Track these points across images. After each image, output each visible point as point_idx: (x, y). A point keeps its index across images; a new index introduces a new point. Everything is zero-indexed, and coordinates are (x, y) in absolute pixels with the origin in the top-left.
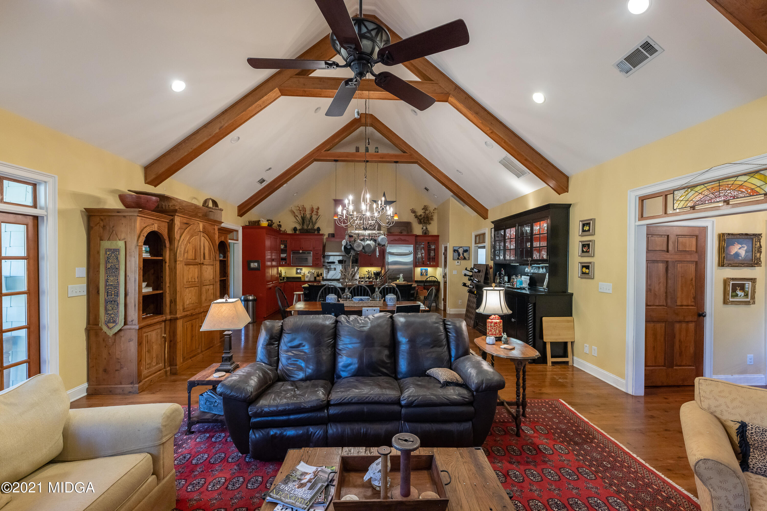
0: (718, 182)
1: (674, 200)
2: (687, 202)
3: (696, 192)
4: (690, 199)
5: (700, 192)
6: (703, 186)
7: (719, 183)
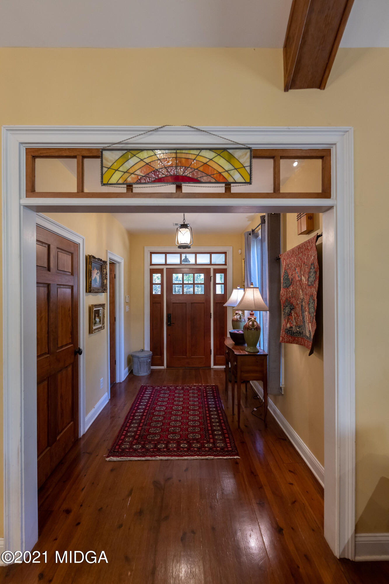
0: (175, 151)
1: (102, 167)
2: (127, 175)
3: (142, 160)
4: (131, 171)
5: (147, 161)
6: (151, 151)
7: (176, 153)
